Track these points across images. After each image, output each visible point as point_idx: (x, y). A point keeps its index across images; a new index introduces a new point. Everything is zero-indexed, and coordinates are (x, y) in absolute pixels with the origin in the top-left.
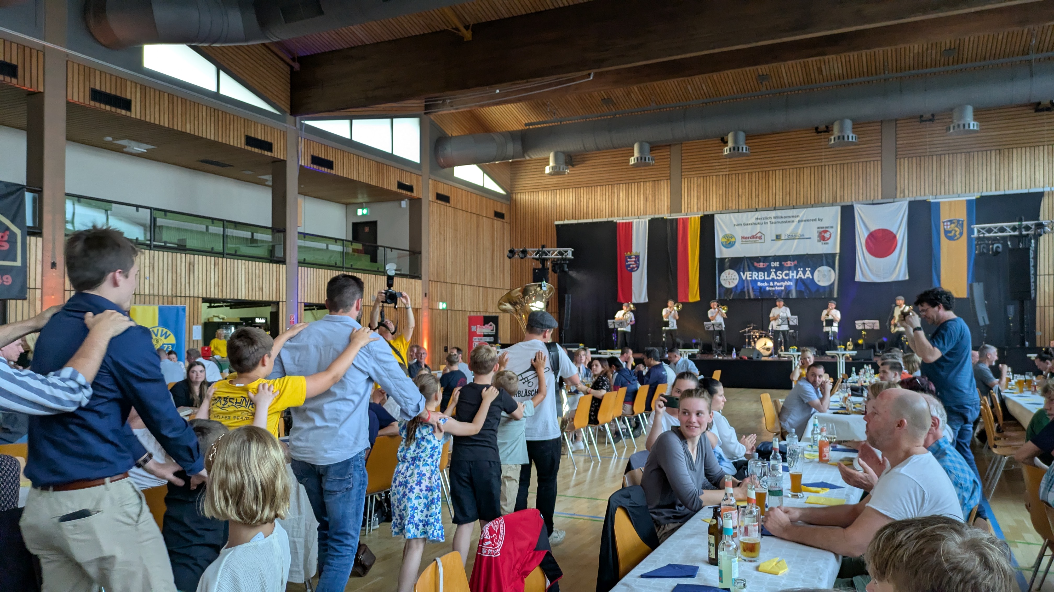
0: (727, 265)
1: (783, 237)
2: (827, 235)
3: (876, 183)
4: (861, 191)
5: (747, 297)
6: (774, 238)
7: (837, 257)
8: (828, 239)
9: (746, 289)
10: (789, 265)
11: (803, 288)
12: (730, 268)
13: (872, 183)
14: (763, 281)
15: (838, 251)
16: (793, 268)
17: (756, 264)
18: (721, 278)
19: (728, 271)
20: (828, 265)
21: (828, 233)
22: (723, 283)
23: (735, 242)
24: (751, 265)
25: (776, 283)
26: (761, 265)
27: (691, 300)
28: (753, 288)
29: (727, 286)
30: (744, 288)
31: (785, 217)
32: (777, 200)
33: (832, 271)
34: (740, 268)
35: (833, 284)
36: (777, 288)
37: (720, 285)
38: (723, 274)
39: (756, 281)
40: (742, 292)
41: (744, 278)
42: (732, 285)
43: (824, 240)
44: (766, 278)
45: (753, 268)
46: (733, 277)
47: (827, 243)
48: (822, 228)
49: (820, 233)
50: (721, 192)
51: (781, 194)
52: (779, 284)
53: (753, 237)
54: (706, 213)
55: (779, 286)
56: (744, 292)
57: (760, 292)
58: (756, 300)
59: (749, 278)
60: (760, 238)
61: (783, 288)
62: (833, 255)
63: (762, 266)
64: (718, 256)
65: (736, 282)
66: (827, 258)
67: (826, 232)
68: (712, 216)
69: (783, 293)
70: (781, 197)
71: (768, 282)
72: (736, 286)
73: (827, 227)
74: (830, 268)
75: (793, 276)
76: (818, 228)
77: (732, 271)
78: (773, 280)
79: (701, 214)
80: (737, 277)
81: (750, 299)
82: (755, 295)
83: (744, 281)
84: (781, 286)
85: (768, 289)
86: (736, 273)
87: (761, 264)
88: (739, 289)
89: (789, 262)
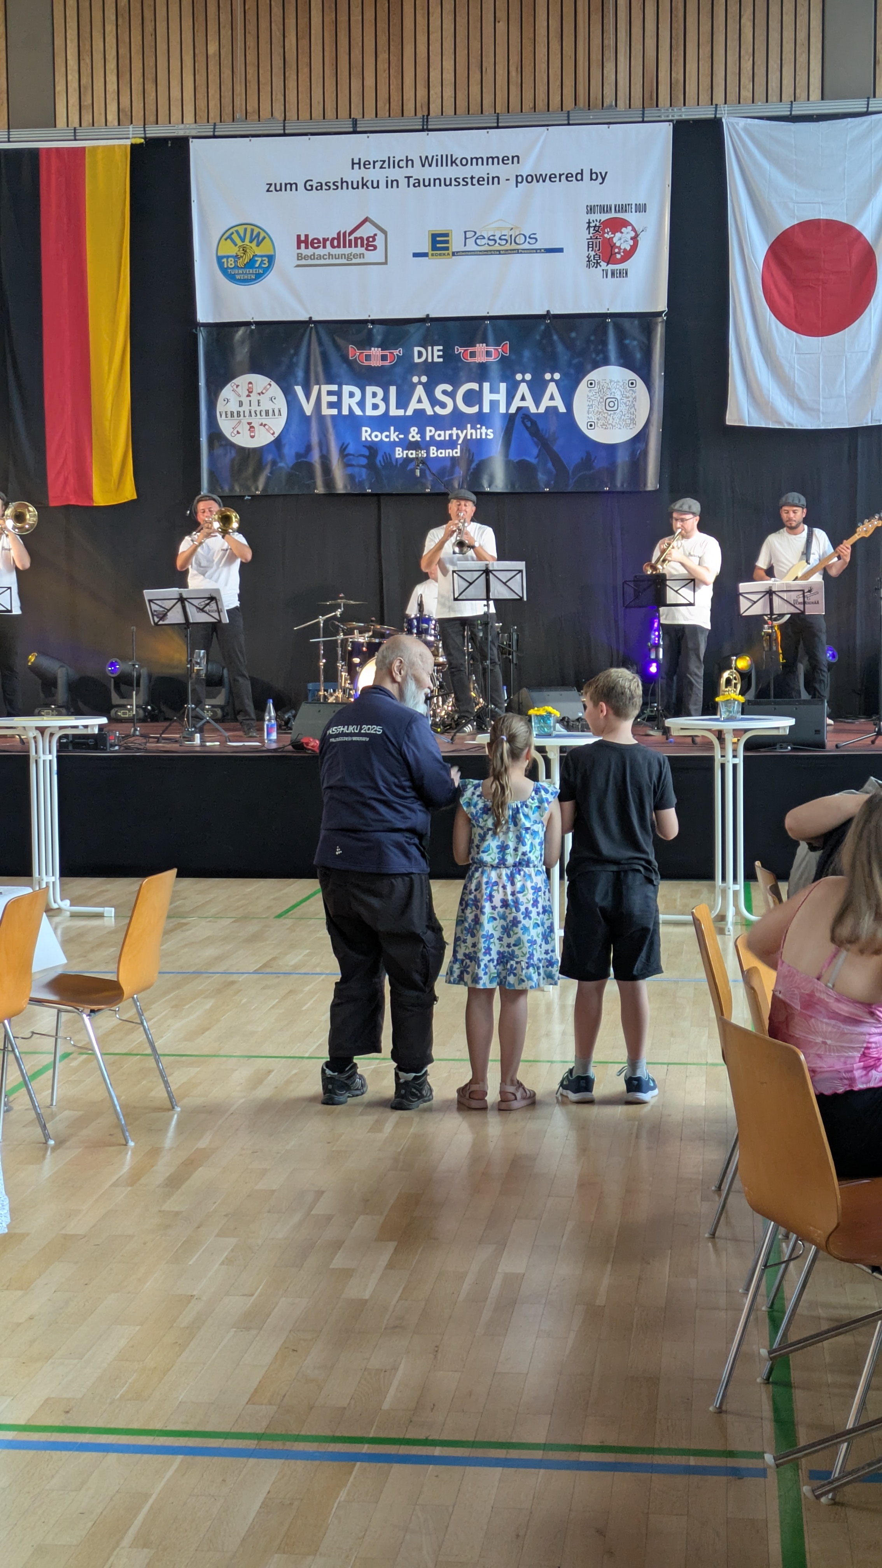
0: (242, 353)
1: (456, 244)
2: (623, 240)
3: (802, 35)
4: (747, 65)
5: (320, 490)
6: (426, 247)
7: (660, 331)
8: (628, 255)
9: (315, 457)
10: (481, 359)
11: (532, 455)
12: (256, 368)
13: (788, 35)
14: (383, 422)
15: (662, 305)
16: (495, 372)
17: (354, 352)
18: (220, 407)
19: (243, 380)
20: (627, 362)
21: (628, 233)
22: (226, 426)
23: (271, 258)
24: (334, 358)
25: (430, 431)
26: (375, 356)
27: (101, 498)
28: (343, 450)
29: (243, 440)
30: (309, 448)
31: (465, 162)
32: (435, 91)
33: (640, 383)
34: (291, 367)
35: (641, 437)
36: (433, 452)
37: (216, 436)
38: (227, 392)
39: (353, 422)
40: (303, 466)
41: (308, 408)
42: (263, 439)
43: (610, 259)
44: (394, 412)
45: (341, 369)
46: (266, 405)
47: (624, 274)
48: (604, 209)
49: (598, 229)
50: (213, 48)
51: (449, 65)
52: (442, 435)
53: (340, 240)
54: (154, 132)
55: (441, 445)
56: (310, 466)
57: (371, 466)
58: (354, 498)
59: (326, 411)
60: (369, 244)
61: (457, 452)
62: (646, 320)
63: (376, 363)
64: (204, 314)
65: (278, 424)
66: (621, 334)
67: (617, 225)
68: (181, 145)
69: (460, 472)
70: (449, 76)
71: (402, 424)
72: (278, 442)
73: (623, 208)
74: (631, 375)
75: (494, 404)
76: (591, 209)
77: (260, 381)
78: (420, 419)
79: (134, 135)
80: (281, 403)
81: (331, 496)
82: (351, 478)
83: (307, 420)
84: (451, 444)
85: (399, 453)
86: (275, 390)
87: (376, 352)
88: (290, 452)
89: (480, 348)
